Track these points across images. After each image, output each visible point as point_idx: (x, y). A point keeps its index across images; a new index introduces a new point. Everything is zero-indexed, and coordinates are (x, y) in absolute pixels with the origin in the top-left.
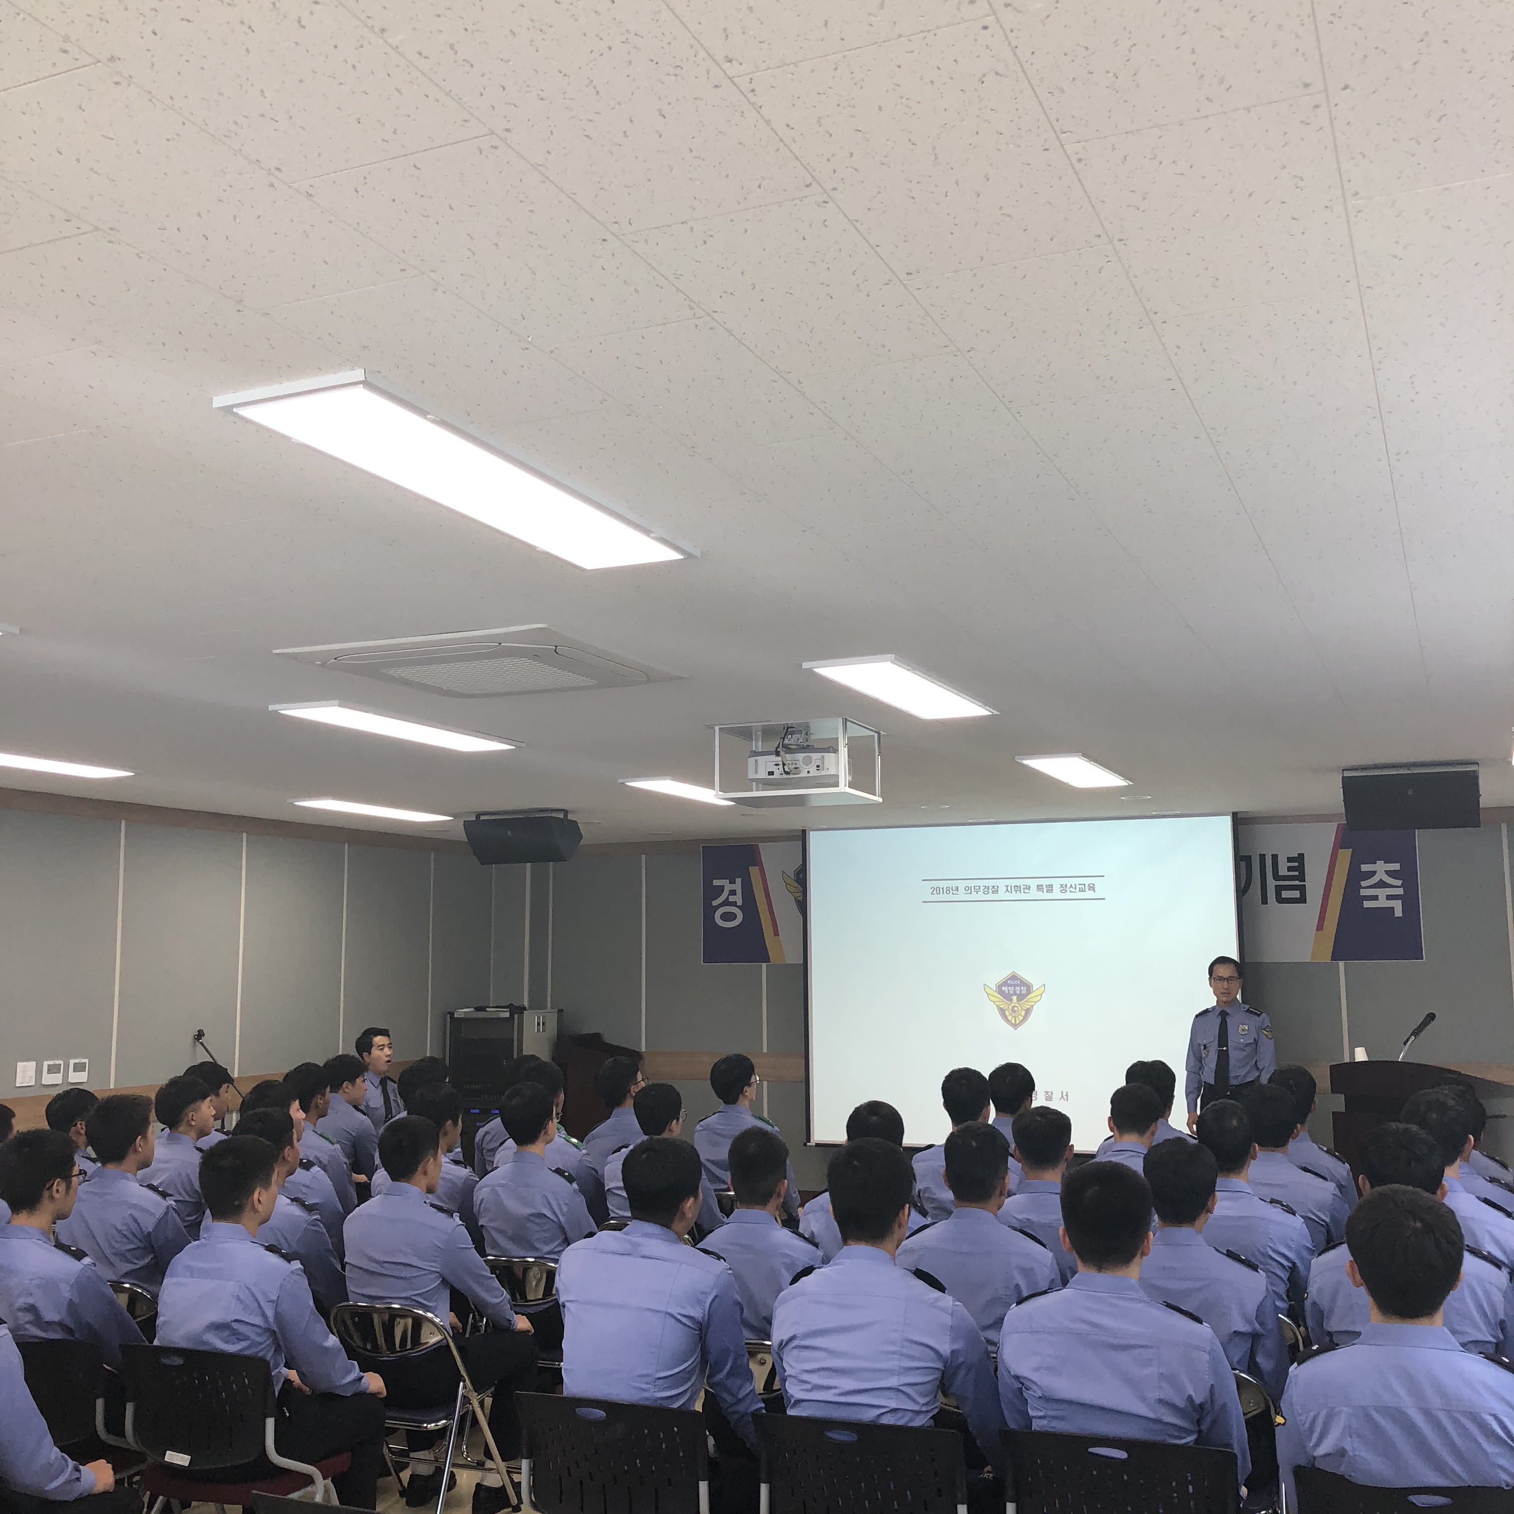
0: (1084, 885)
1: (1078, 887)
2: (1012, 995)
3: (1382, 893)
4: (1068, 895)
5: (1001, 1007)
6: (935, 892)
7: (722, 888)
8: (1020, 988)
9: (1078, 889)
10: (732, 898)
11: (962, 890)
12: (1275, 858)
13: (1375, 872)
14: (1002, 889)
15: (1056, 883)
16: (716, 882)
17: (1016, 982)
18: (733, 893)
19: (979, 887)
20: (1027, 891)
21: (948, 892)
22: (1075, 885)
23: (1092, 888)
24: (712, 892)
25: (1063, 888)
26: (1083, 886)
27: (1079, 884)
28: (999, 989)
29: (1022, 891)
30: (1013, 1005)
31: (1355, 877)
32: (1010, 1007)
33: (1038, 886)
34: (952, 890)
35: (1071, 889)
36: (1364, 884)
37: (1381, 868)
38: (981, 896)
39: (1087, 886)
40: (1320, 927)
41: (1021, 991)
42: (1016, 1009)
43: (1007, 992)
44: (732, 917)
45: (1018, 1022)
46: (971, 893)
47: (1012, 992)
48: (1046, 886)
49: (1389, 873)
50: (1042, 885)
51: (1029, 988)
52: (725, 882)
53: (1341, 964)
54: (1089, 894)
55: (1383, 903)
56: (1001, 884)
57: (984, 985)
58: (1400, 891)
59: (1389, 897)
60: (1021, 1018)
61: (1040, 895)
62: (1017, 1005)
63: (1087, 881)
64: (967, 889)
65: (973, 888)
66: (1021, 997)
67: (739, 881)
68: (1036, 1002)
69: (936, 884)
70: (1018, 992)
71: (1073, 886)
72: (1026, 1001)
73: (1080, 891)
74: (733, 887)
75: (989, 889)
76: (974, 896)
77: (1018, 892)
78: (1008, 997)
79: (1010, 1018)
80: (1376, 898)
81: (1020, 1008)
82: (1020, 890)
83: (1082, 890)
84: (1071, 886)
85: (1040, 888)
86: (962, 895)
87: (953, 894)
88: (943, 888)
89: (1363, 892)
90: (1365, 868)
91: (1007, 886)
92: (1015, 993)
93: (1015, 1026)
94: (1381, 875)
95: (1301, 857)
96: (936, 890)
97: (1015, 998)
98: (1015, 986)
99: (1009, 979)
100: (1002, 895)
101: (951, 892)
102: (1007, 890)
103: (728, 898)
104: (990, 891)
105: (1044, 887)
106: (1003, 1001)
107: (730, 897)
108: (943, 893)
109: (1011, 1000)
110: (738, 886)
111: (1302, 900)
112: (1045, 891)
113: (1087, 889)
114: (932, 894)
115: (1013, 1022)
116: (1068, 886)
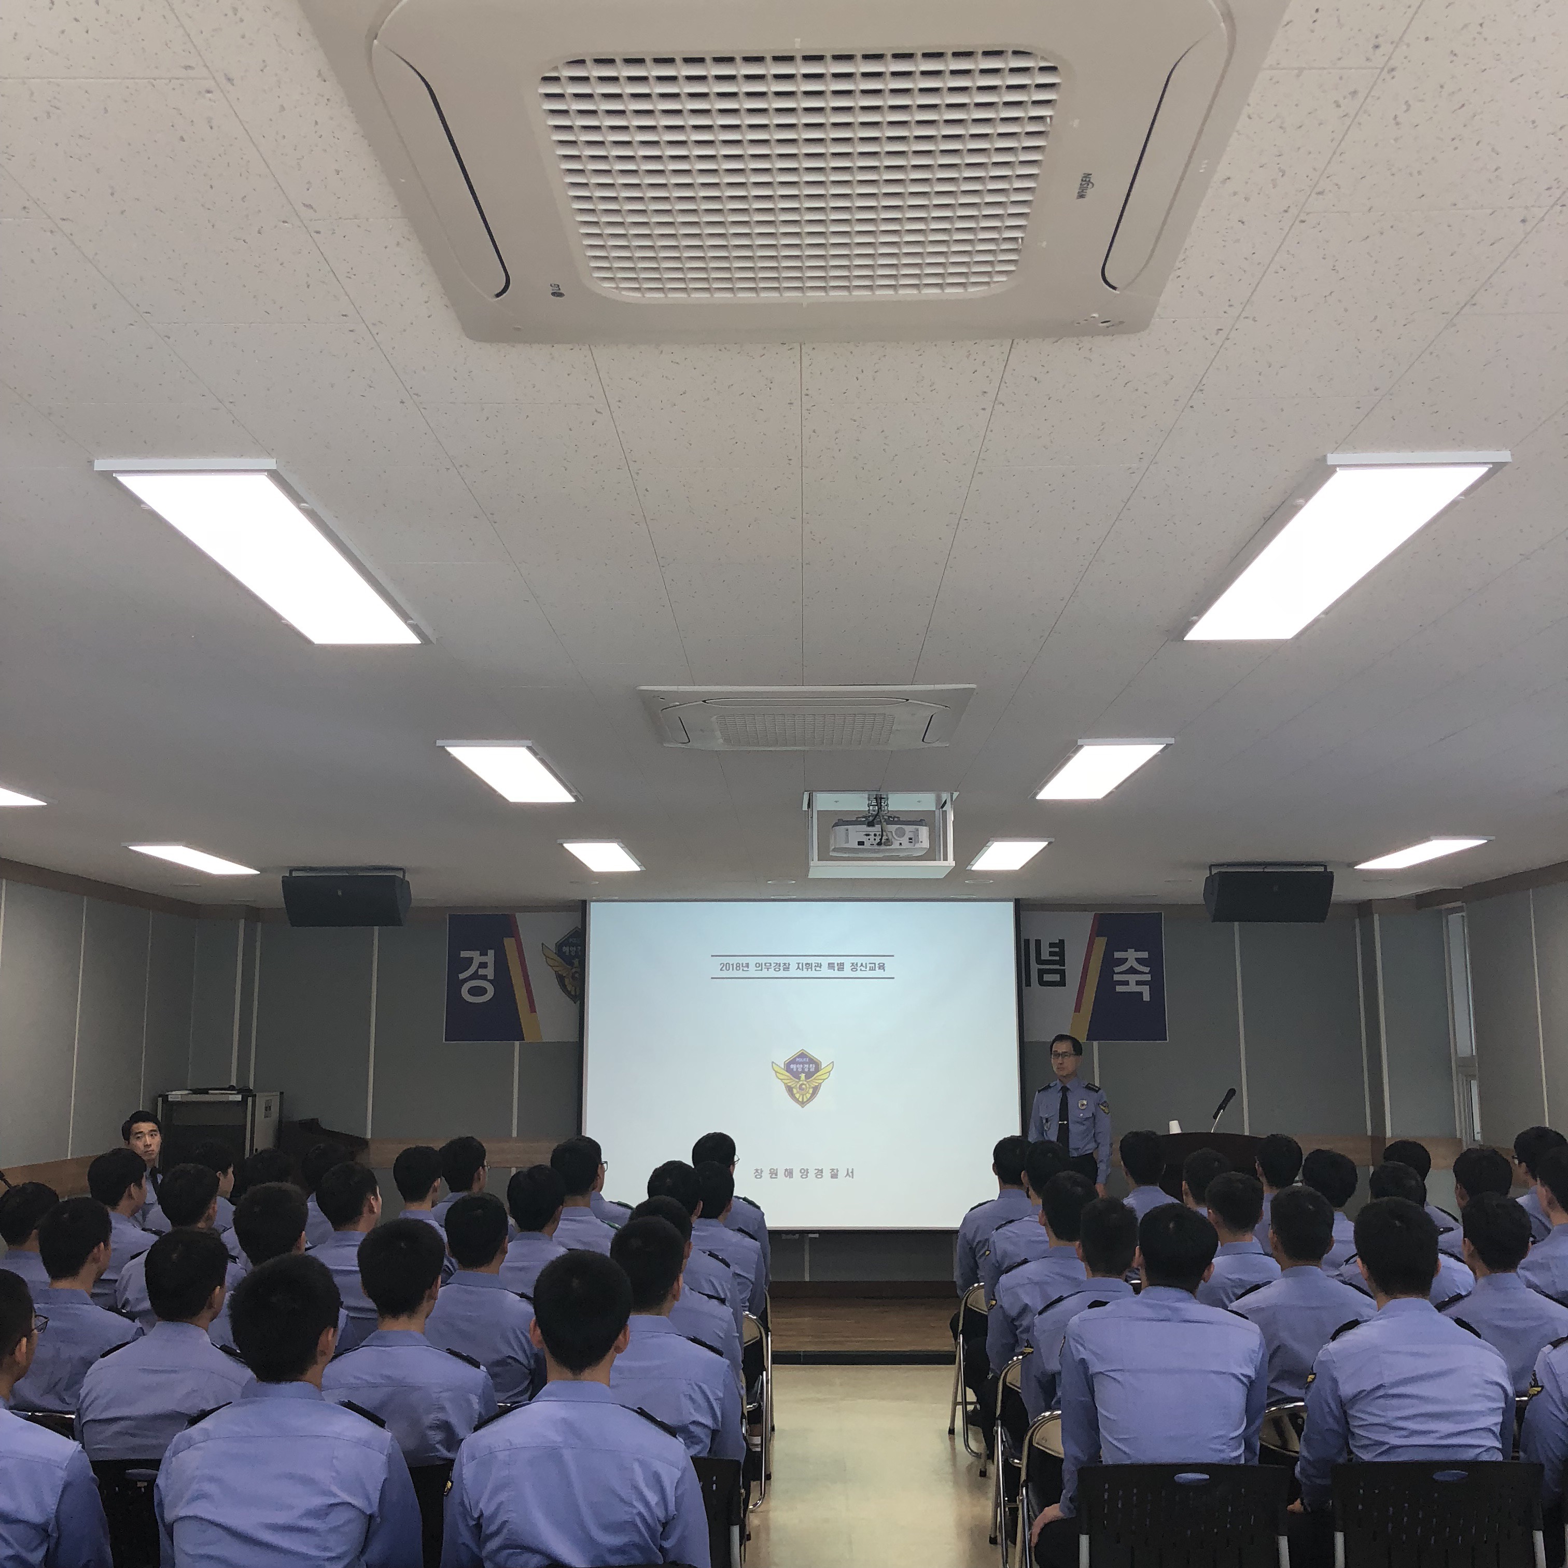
0: (875, 964)
1: (868, 966)
2: (801, 1072)
3: (1132, 978)
4: (859, 974)
5: (789, 1084)
6: (724, 968)
7: (471, 960)
8: (809, 1066)
9: (868, 968)
10: (481, 972)
11: (752, 967)
12: (1038, 942)
13: (1127, 959)
14: (793, 966)
15: (848, 962)
16: (464, 954)
17: (805, 1059)
18: (483, 965)
19: (770, 963)
20: (818, 969)
21: (738, 968)
22: (866, 964)
23: (882, 967)
24: (457, 965)
25: (854, 967)
26: (873, 965)
27: (870, 963)
28: (788, 1067)
29: (813, 969)
30: (801, 1083)
31: (1109, 963)
32: (798, 1086)
33: (829, 964)
34: (742, 966)
35: (862, 967)
36: (1117, 969)
37: (1132, 956)
38: (771, 973)
39: (877, 966)
40: (1077, 1009)
41: (809, 1069)
42: (804, 1086)
43: (795, 1070)
44: (481, 991)
45: (805, 1100)
46: (761, 970)
47: (800, 1070)
48: (838, 964)
49: (1138, 960)
50: (834, 964)
51: (817, 1066)
52: (475, 955)
53: (1095, 1043)
54: (878, 973)
55: (1133, 988)
56: (793, 962)
57: (773, 1062)
58: (1148, 978)
59: (1138, 983)
60: (809, 1096)
61: (831, 973)
62: (805, 1083)
63: (878, 960)
64: (758, 965)
65: (763, 965)
66: (809, 1075)
67: (491, 953)
68: (824, 1079)
69: (725, 960)
70: (806, 1070)
71: (864, 965)
72: (814, 1079)
73: (870, 970)
74: (483, 959)
75: (780, 966)
76: (765, 973)
77: (810, 970)
78: (796, 1075)
79: (797, 1096)
80: (1126, 983)
81: (808, 1086)
82: (811, 968)
83: (872, 969)
84: (862, 965)
85: (831, 966)
86: (752, 972)
87: (743, 970)
88: (733, 965)
89: (1116, 978)
90: (1117, 955)
91: (799, 964)
92: (803, 1072)
93: (803, 1104)
94: (1132, 963)
95: (1062, 942)
96: (725, 967)
97: (803, 1076)
98: (803, 1063)
99: (799, 1056)
100: (793, 972)
101: (741, 968)
102: (798, 968)
103: (477, 971)
104: (782, 968)
105: (836, 965)
106: (791, 1079)
107: (479, 969)
108: (733, 970)
109: (799, 1078)
110: (490, 957)
111: (1062, 983)
112: (836, 968)
113: (877, 969)
114: (721, 970)
115: (800, 1099)
116: (859, 965)
